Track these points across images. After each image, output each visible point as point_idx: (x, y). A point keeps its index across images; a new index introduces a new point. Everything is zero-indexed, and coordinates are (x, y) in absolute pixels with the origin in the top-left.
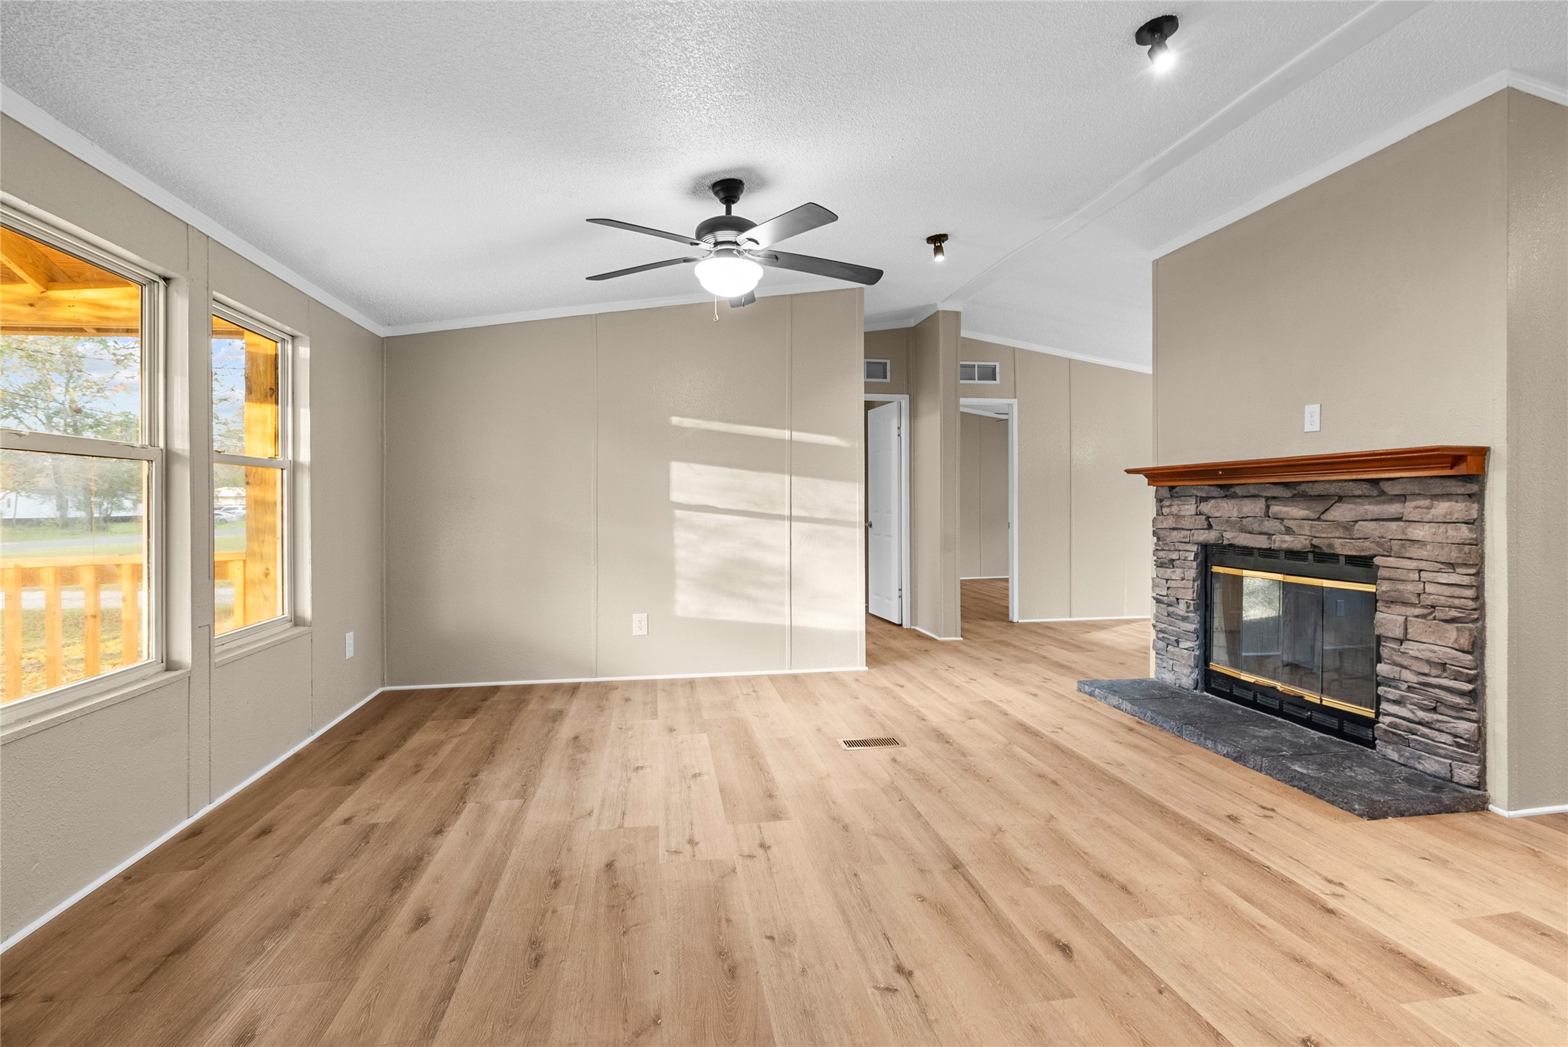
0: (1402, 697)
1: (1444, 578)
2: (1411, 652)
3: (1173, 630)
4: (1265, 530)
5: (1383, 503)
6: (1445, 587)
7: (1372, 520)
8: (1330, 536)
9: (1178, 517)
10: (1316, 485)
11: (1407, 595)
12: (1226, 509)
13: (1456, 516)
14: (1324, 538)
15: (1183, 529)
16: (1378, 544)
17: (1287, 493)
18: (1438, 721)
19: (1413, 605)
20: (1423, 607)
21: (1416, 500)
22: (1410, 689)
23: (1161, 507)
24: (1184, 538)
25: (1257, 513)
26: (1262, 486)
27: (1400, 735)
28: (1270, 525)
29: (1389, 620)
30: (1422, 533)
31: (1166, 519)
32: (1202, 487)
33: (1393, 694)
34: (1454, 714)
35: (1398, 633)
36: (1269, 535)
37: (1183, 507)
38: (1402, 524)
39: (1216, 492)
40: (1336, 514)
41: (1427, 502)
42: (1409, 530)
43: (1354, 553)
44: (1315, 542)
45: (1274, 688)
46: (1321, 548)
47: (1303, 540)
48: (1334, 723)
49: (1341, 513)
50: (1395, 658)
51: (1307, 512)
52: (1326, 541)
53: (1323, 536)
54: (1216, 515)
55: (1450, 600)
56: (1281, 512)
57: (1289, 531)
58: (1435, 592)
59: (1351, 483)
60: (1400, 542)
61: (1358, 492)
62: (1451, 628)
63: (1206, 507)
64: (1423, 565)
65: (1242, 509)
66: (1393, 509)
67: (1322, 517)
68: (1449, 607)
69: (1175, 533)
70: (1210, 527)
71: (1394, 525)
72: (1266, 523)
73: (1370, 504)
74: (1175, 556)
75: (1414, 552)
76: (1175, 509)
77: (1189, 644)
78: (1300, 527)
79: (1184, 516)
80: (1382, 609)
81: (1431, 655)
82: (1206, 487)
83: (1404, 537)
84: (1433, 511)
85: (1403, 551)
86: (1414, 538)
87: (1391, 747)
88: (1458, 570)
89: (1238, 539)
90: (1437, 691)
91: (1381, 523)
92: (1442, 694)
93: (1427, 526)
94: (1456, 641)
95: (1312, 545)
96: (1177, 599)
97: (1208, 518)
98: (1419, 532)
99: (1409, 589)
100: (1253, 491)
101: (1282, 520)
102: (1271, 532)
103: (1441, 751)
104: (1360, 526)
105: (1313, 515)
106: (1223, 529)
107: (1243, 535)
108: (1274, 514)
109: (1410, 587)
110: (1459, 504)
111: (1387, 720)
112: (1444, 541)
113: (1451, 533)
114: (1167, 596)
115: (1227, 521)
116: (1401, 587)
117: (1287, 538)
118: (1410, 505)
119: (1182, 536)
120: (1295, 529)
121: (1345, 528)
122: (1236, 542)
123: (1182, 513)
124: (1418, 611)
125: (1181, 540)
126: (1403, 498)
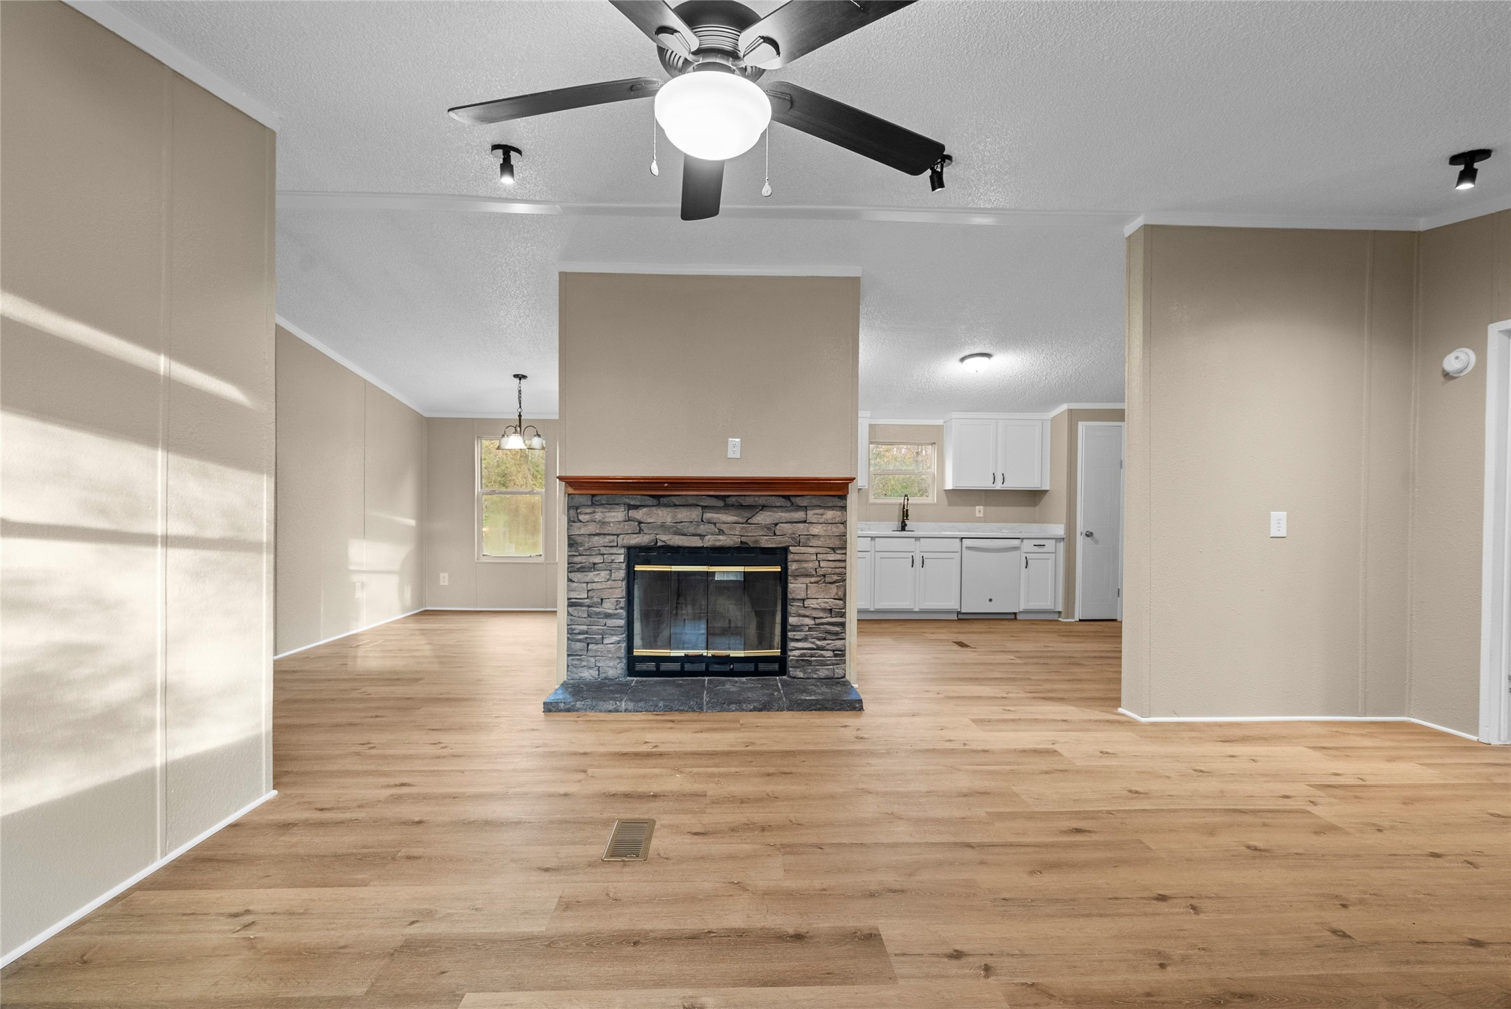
0: (806, 635)
1: (832, 557)
2: (812, 606)
3: (599, 629)
4: (699, 532)
5: (792, 511)
6: (831, 562)
7: (786, 523)
8: (754, 534)
9: (603, 523)
10: (748, 498)
11: (810, 570)
12: (663, 515)
13: (837, 519)
14: (751, 536)
15: (609, 534)
16: (792, 538)
17: (721, 503)
18: (828, 644)
19: (812, 576)
20: (819, 576)
21: (814, 509)
22: (810, 629)
23: (577, 514)
24: (610, 542)
25: (694, 519)
26: (698, 497)
27: (807, 660)
28: (703, 528)
29: (796, 587)
30: (817, 530)
31: (585, 526)
32: (635, 497)
33: (799, 635)
34: (834, 638)
35: (803, 595)
36: (701, 536)
37: (608, 514)
38: (807, 525)
39: (650, 501)
40: (759, 519)
41: (821, 511)
42: (811, 528)
43: (774, 546)
44: (744, 539)
45: (702, 656)
46: (747, 543)
47: (734, 538)
48: (751, 667)
49: (763, 518)
50: (800, 612)
51: (736, 518)
52: (754, 539)
53: (749, 535)
54: (649, 521)
55: (834, 570)
56: (713, 518)
57: (721, 532)
58: (826, 566)
59: (773, 498)
60: (806, 537)
61: (778, 504)
62: (833, 586)
63: (639, 514)
64: (819, 550)
65: (676, 515)
66: (799, 515)
67: (749, 521)
68: (834, 574)
69: (596, 538)
70: (640, 531)
71: (802, 526)
72: (702, 526)
73: (782, 512)
74: (598, 559)
75: (814, 542)
76: (598, 516)
77: (615, 639)
78: (730, 528)
79: (609, 523)
80: (792, 581)
81: (825, 605)
82: (639, 497)
83: (808, 533)
84: (825, 516)
85: (808, 542)
86: (813, 534)
87: (799, 670)
88: (837, 552)
89: (673, 541)
90: (826, 626)
91: (794, 524)
92: (828, 627)
93: (820, 526)
94: (837, 594)
95: (741, 542)
96: (602, 600)
97: (640, 523)
98: (816, 530)
99: (810, 566)
100: (690, 501)
101: (715, 524)
102: (704, 534)
103: (829, 662)
104: (780, 527)
105: (741, 520)
106: (655, 532)
107: (677, 537)
108: (709, 519)
109: (810, 565)
110: (838, 512)
111: (797, 653)
112: (831, 534)
113: (834, 529)
114: (588, 598)
115: (662, 526)
116: (805, 565)
117: (721, 537)
118: (810, 513)
119: (607, 541)
120: (725, 530)
121: (769, 529)
122: (671, 543)
123: (607, 520)
124: (813, 580)
125: (606, 544)
126: (805, 508)
